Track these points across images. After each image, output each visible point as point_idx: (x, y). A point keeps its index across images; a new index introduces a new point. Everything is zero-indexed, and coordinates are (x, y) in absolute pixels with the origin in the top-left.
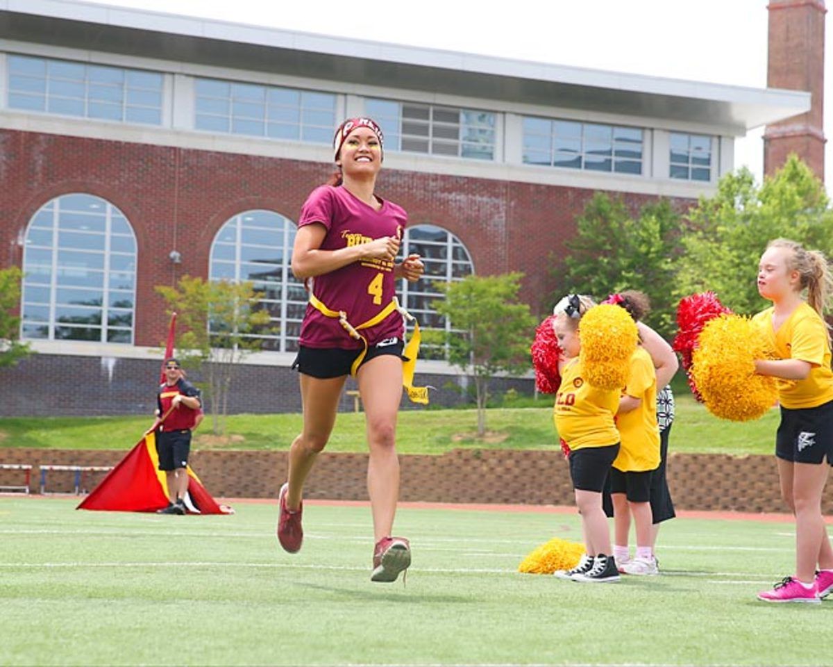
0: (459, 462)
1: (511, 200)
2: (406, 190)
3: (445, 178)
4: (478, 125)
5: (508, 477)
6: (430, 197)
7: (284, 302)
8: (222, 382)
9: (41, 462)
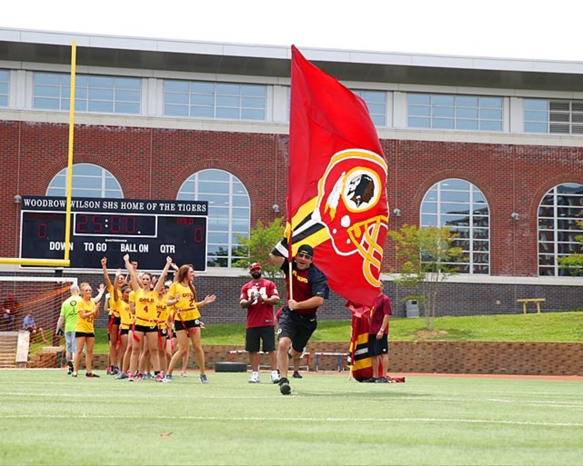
2: (554, 159)
6: (572, 164)
7: (471, 240)
8: (431, 295)
9: (316, 350)
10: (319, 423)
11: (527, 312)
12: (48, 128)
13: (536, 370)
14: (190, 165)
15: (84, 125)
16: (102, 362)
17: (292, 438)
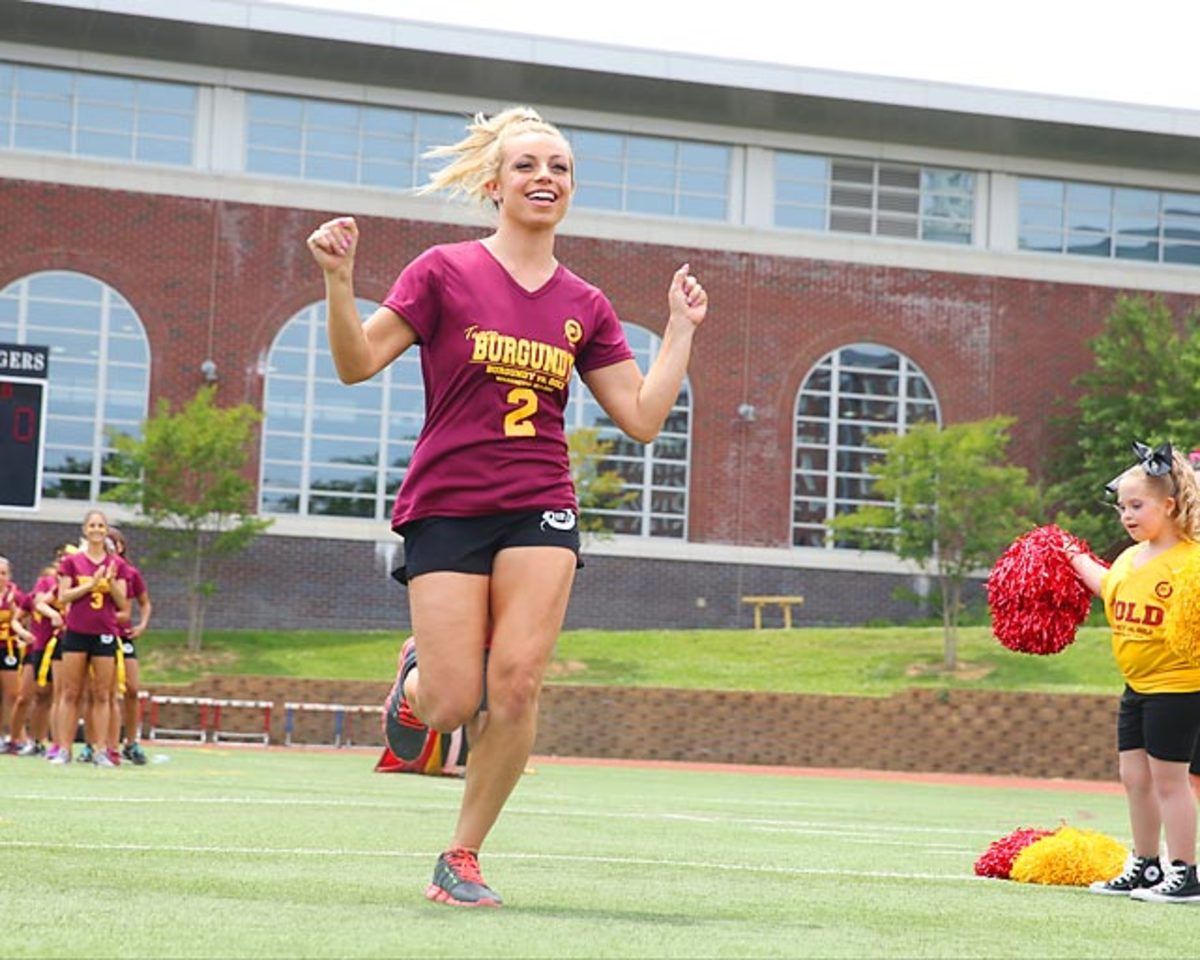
0: (914, 708)
1: (999, 306)
2: (836, 290)
3: (898, 272)
4: (947, 191)
5: (992, 734)
6: (873, 302)
7: (649, 461)
9: (287, 697)
11: (764, 626)
13: (775, 755)
14: (9, 260)
17: (207, 891)
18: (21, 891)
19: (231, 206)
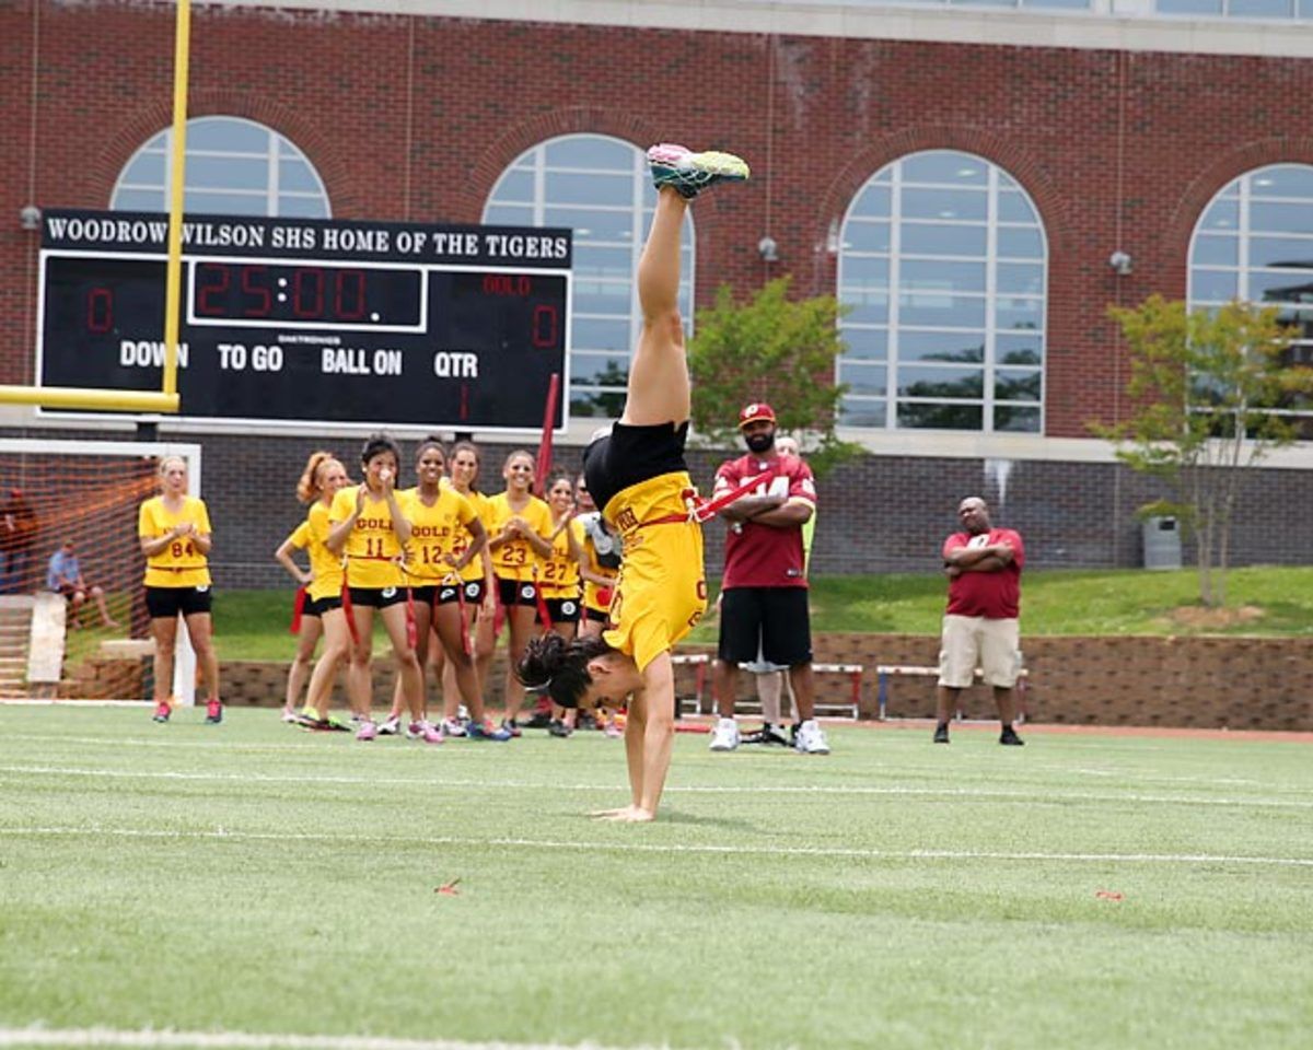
8: (1216, 505)
9: (880, 659)
10: (888, 863)
12: (118, 13)
14: (520, 124)
15: (219, 6)
16: (271, 685)
17: (811, 904)
18: (587, 904)
19: (789, 40)
